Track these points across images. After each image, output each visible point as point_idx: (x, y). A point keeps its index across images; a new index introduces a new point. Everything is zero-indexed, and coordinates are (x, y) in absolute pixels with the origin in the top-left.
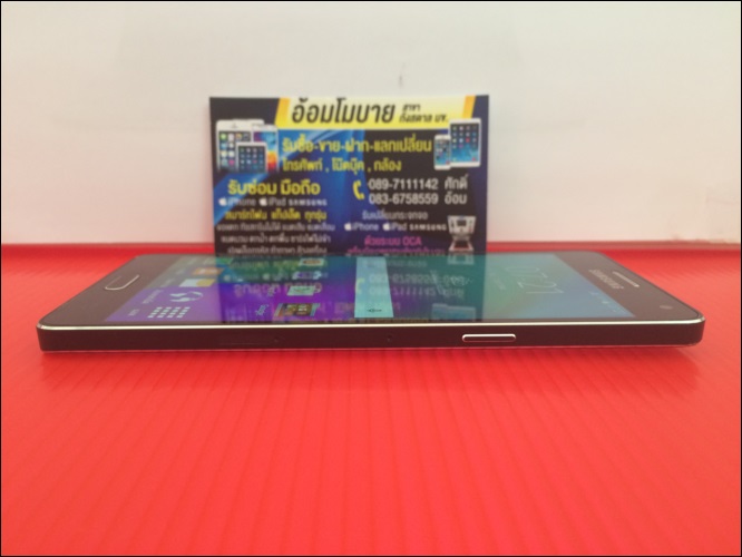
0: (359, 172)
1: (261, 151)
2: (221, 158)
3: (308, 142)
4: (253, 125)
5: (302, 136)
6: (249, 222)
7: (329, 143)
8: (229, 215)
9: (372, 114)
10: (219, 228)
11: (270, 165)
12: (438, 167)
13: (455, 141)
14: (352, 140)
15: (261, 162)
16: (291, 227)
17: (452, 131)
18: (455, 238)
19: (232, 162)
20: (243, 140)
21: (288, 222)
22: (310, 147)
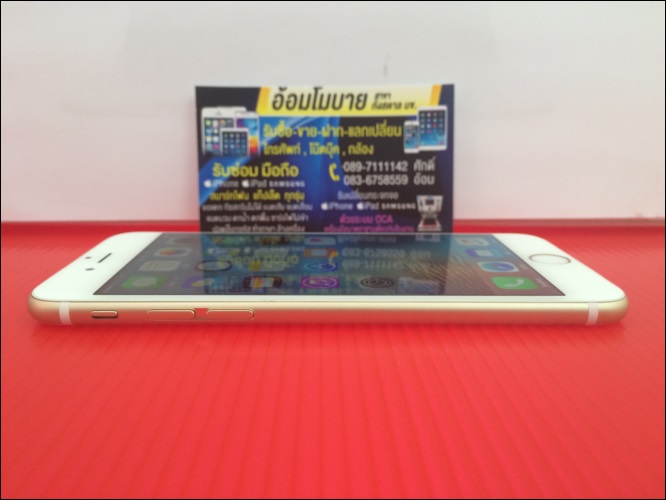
0: (335, 156)
1: (243, 136)
2: (206, 143)
3: (288, 128)
4: (236, 112)
5: (282, 123)
6: (232, 202)
7: (307, 129)
8: (214, 196)
9: (347, 102)
10: (205, 208)
11: (252, 149)
12: (408, 150)
13: (423, 126)
14: (328, 126)
15: (243, 146)
16: (272, 207)
17: (421, 118)
18: (424, 216)
19: (216, 146)
20: (227, 126)
21: (269, 202)
22: (289, 133)
